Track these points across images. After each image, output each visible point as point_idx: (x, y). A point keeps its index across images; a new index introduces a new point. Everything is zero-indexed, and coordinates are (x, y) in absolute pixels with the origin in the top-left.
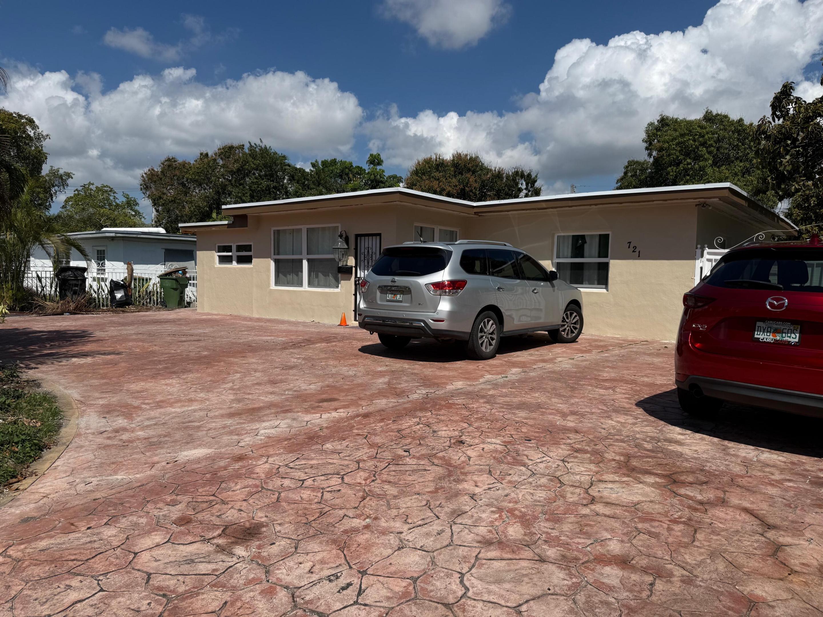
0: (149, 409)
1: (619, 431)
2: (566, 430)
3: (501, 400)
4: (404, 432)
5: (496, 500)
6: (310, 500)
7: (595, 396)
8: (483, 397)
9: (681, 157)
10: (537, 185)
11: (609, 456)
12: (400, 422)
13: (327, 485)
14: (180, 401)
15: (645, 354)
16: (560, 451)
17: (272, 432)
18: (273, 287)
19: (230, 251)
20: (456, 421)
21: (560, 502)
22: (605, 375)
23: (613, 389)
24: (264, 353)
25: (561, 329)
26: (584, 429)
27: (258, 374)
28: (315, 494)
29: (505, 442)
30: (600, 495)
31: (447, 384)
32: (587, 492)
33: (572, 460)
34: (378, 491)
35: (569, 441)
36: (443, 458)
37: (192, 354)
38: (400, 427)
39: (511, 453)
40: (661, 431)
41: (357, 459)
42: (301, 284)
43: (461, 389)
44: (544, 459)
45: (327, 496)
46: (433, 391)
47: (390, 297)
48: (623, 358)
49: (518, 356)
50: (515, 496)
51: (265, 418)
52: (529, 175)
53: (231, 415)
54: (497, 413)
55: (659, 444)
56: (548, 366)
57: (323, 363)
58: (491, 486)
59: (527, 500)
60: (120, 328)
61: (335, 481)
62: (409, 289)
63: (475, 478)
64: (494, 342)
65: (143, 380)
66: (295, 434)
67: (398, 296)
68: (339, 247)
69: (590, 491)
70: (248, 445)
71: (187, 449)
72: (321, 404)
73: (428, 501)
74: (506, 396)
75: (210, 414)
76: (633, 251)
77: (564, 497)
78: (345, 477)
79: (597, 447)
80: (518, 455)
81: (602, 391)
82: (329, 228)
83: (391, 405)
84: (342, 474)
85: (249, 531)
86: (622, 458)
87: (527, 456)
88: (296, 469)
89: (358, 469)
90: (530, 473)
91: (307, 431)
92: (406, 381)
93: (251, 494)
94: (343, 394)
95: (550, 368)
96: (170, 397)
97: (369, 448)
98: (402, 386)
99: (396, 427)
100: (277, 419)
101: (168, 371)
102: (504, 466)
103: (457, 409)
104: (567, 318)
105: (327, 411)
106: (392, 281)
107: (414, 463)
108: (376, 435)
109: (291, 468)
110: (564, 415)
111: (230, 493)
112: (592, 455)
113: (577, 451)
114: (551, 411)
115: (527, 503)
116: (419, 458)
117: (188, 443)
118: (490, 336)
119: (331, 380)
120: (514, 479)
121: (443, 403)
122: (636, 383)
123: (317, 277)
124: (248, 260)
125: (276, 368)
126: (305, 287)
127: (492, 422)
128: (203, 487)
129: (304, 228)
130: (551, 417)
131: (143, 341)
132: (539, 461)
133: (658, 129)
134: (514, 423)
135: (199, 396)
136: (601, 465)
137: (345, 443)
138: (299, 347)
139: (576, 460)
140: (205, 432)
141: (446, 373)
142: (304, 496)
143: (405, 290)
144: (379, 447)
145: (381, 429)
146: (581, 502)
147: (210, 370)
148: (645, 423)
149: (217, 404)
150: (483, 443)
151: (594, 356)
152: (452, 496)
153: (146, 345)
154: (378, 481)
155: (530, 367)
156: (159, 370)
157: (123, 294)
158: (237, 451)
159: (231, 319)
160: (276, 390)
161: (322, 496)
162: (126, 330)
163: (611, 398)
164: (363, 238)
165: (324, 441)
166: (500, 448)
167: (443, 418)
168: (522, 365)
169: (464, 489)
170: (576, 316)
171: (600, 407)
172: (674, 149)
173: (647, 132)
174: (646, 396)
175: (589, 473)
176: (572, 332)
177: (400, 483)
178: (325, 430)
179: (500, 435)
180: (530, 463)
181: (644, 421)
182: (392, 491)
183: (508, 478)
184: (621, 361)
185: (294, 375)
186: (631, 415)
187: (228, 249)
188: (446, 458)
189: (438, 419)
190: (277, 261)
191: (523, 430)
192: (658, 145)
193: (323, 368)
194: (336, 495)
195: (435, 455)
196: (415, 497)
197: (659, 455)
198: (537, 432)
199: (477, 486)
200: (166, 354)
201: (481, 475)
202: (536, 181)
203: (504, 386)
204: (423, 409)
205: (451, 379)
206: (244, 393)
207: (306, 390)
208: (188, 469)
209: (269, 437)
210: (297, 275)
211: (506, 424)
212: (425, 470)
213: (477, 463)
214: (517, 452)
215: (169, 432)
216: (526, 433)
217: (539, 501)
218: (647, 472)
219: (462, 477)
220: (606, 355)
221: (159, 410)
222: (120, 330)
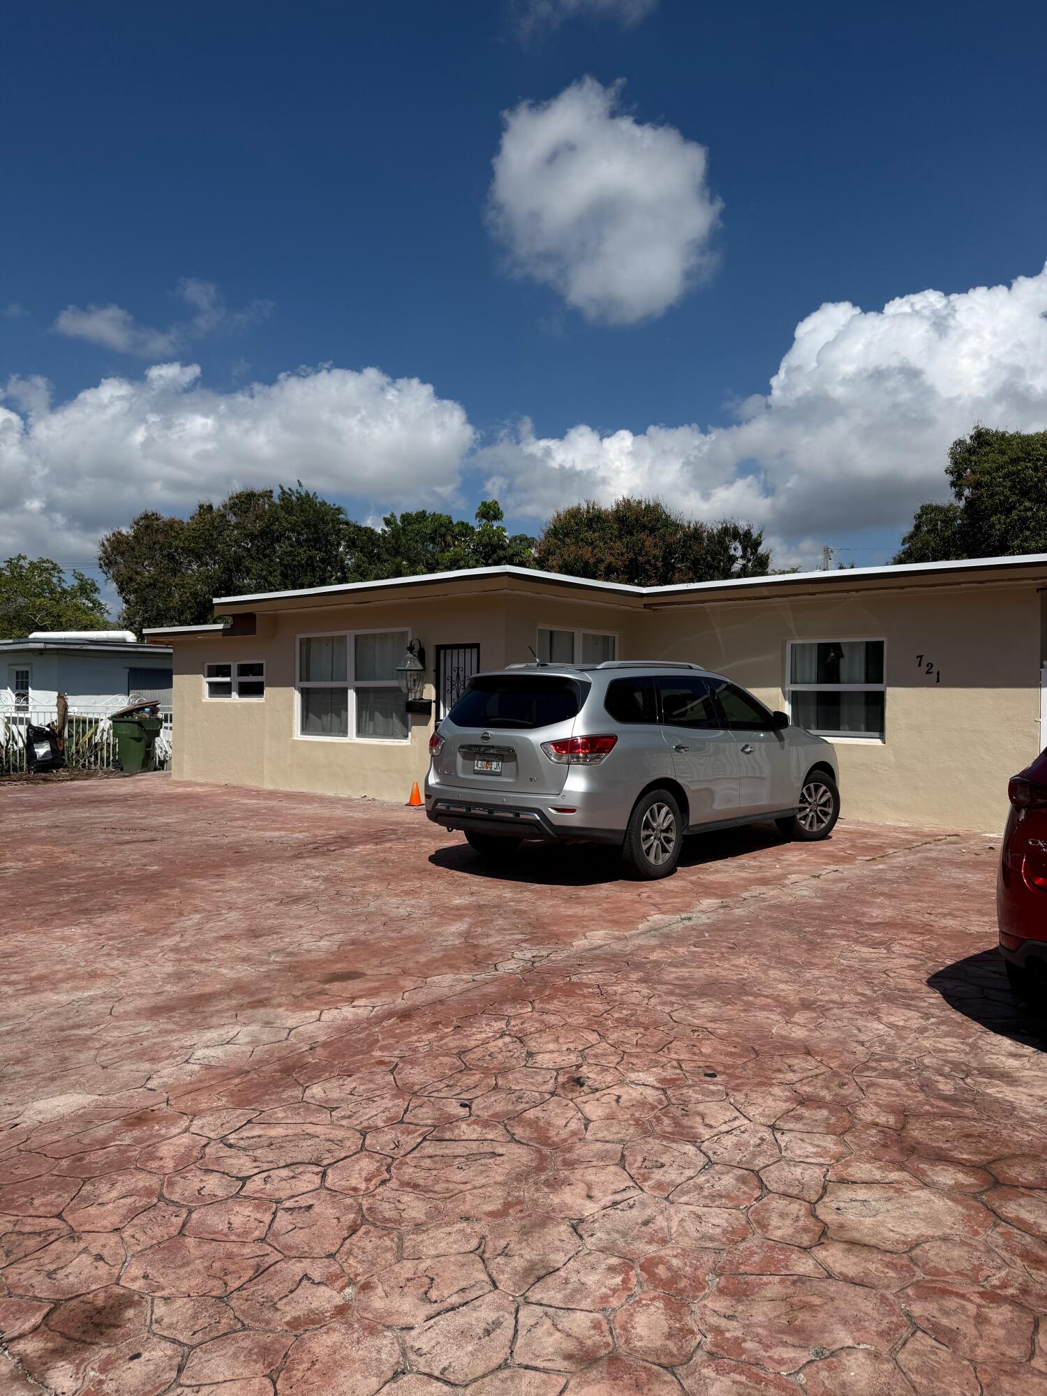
0: (12, 996)
1: (891, 1048)
2: (788, 1047)
3: (671, 974)
4: (471, 1056)
5: (624, 1235)
6: (246, 1233)
7: (851, 963)
8: (638, 966)
9: (1013, 499)
10: (762, 550)
11: (867, 1114)
12: (468, 1031)
13: (289, 1193)
14: (71, 977)
15: (952, 863)
16: (770, 1102)
17: (217, 1053)
18: (298, 736)
19: (228, 675)
20: (577, 1029)
21: (753, 1241)
22: (876, 914)
23: (886, 944)
24: (257, 867)
25: (798, 816)
26: (824, 1046)
27: (233, 916)
28: (259, 1216)
29: (663, 1080)
30: (840, 1219)
31: (573, 935)
32: (813, 1214)
33: (791, 1126)
34: (387, 1210)
35: (791, 1077)
36: (533, 1124)
37: (131, 871)
38: (465, 1043)
39: (672, 1109)
40: (974, 1046)
41: (366, 1124)
42: (344, 732)
43: (601, 946)
44: (737, 1123)
45: (283, 1220)
46: (544, 953)
47: (479, 765)
48: (912, 875)
49: (717, 871)
50: (665, 1224)
51: (215, 1020)
52: (748, 534)
53: (155, 1012)
54: (659, 1008)
55: (968, 1080)
56: (771, 892)
57: (357, 890)
58: (618, 1197)
59: (687, 1234)
60: (26, 815)
61: (309, 1180)
62: (513, 751)
63: (591, 1175)
64: (671, 847)
65: (24, 929)
66: (260, 1061)
67: (494, 764)
68: (407, 668)
69: (821, 1211)
70: (165, 1085)
71: (48, 1093)
72: (327, 986)
73: (483, 1238)
74: (683, 965)
75: (119, 1009)
76: (927, 673)
77: (763, 1226)
78: (329, 1171)
79: (846, 1091)
80: (686, 1114)
81: (866, 951)
82: (393, 633)
83: (458, 988)
84: (325, 1162)
85: (97, 1319)
86: (892, 1120)
87: (703, 1117)
88: (240, 1148)
89: (361, 1150)
90: (701, 1160)
91: (284, 1053)
92: (502, 930)
93: (134, 1213)
94: (375, 961)
95: (773, 897)
96: (58, 967)
97: (395, 1096)
98: (491, 940)
99: (457, 1043)
100: (235, 1024)
101: (76, 907)
102: (654, 1144)
103: (584, 996)
104: (810, 795)
105: (334, 1004)
106: (483, 738)
107: (474, 1136)
108: (413, 1063)
109: (230, 1146)
110: (788, 1010)
111: (92, 1210)
112: (831, 1112)
113: (804, 1101)
114: (763, 1001)
115: (686, 1243)
116: (486, 1124)
117: (53, 1079)
118: (664, 834)
119: (362, 928)
120: (667, 1178)
121: (560, 982)
122: (931, 932)
123: (372, 718)
124: (256, 690)
125: (270, 900)
126: (352, 737)
127: (646, 1029)
128: (45, 1194)
129: (350, 634)
130: (762, 1014)
131: (55, 842)
132: (724, 1128)
133: (971, 451)
134: (688, 1030)
135: (112, 965)
136: (848, 1138)
137: (350, 1083)
138: (324, 854)
139: (799, 1126)
140: (93, 1052)
141: (578, 910)
142: (237, 1221)
143: (506, 754)
144: (415, 1093)
145: (427, 1048)
146: (797, 1241)
147: (150, 907)
148: (943, 1027)
149: (138, 983)
150: (621, 1083)
151: (857, 869)
152: (534, 1226)
153: (57, 850)
154: (394, 1184)
155: (736, 895)
156: (61, 907)
157: (49, 749)
158: (140, 1100)
159: (224, 794)
160: (255, 951)
161: (272, 1221)
162: (37, 819)
163: (882, 966)
164: (449, 651)
165: (310, 1079)
166: (652, 1095)
167: (552, 1019)
168: (722, 891)
169: (564, 1206)
170: (825, 792)
171: (860, 990)
172: (1000, 484)
173: (953, 454)
174: (949, 962)
175: (822, 1160)
176: (820, 821)
177: (437, 1188)
178: (319, 1051)
179: (656, 1064)
180: (705, 1133)
181: (943, 1023)
182: (415, 1208)
183: (658, 1175)
184: (907, 880)
185: (297, 917)
186: (917, 1009)
187: (224, 671)
188: (541, 1123)
189: (543, 1022)
190: (305, 693)
191: (703, 1050)
192: (972, 478)
193: (355, 900)
194: (301, 1218)
195: (517, 1117)
196: (458, 1226)
197: (968, 1111)
198: (731, 1054)
199: (590, 1197)
200: (86, 870)
201: (603, 1168)
202: (760, 544)
203: (681, 939)
204: (519, 998)
205: (584, 924)
206: (196, 959)
207: (309, 951)
208: (33, 1146)
209: (209, 1067)
210: (339, 715)
211: (673, 1033)
212: (494, 1154)
213: (600, 1135)
214: (685, 1103)
215: (27, 1052)
216: (709, 1056)
217: (712, 1239)
218: (941, 1158)
219: (564, 1173)
220: (881, 866)
221: (28, 998)
222: (26, 819)
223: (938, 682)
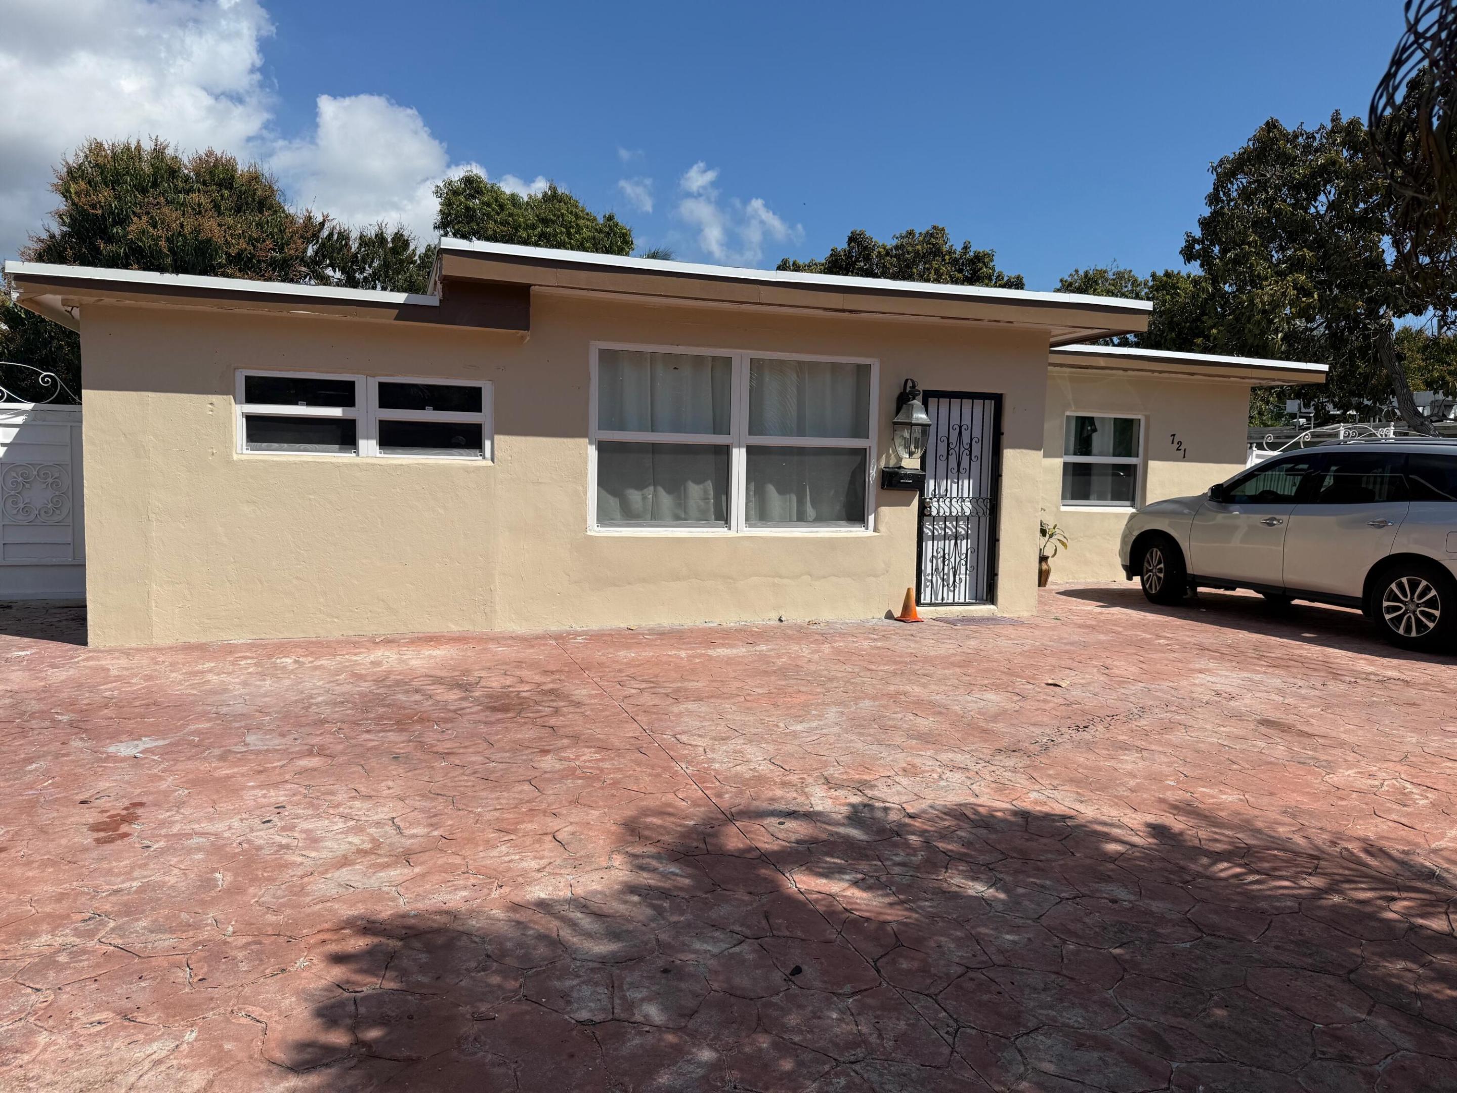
18: (595, 530)
42: (723, 516)
76: (1178, 449)
126: (739, 527)
129: (741, 357)
164: (944, 401)
187: (319, 393)
190: (603, 448)
223: (1184, 458)
